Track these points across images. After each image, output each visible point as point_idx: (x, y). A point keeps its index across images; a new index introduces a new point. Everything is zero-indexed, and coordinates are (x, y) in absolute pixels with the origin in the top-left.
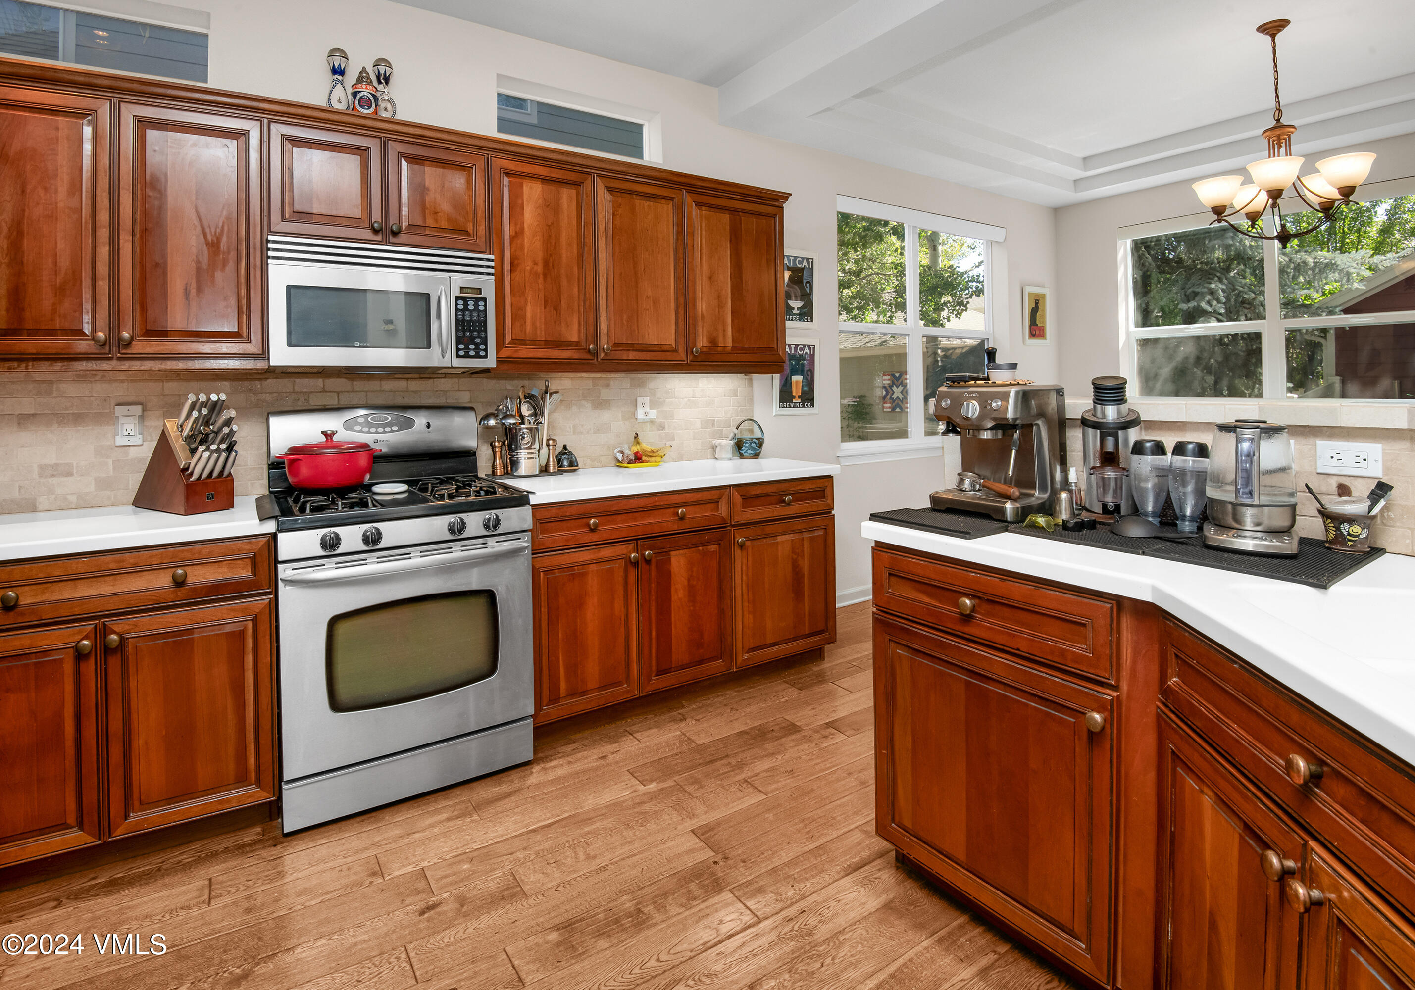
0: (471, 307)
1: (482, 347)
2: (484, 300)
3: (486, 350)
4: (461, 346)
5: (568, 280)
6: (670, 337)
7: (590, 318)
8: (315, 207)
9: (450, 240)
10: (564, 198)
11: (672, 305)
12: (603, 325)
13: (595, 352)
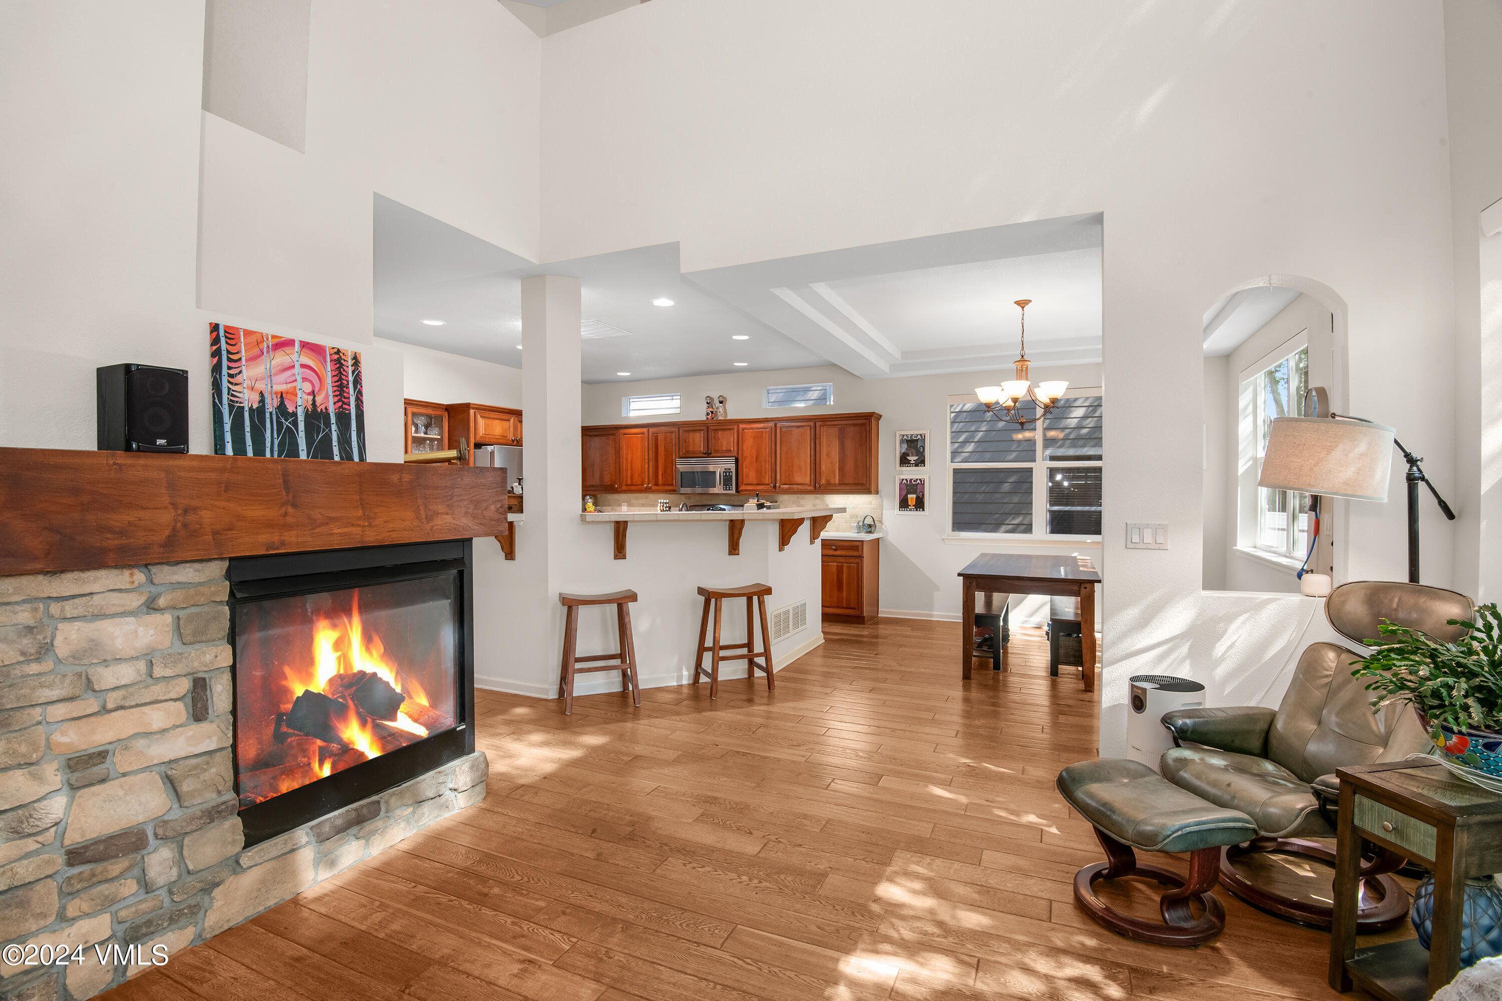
0: (727, 475)
1: (731, 487)
2: (731, 472)
4: (724, 487)
5: (765, 462)
6: (807, 480)
7: (773, 475)
8: (691, 449)
9: (725, 454)
10: (764, 434)
11: (809, 468)
12: (778, 477)
13: (775, 487)
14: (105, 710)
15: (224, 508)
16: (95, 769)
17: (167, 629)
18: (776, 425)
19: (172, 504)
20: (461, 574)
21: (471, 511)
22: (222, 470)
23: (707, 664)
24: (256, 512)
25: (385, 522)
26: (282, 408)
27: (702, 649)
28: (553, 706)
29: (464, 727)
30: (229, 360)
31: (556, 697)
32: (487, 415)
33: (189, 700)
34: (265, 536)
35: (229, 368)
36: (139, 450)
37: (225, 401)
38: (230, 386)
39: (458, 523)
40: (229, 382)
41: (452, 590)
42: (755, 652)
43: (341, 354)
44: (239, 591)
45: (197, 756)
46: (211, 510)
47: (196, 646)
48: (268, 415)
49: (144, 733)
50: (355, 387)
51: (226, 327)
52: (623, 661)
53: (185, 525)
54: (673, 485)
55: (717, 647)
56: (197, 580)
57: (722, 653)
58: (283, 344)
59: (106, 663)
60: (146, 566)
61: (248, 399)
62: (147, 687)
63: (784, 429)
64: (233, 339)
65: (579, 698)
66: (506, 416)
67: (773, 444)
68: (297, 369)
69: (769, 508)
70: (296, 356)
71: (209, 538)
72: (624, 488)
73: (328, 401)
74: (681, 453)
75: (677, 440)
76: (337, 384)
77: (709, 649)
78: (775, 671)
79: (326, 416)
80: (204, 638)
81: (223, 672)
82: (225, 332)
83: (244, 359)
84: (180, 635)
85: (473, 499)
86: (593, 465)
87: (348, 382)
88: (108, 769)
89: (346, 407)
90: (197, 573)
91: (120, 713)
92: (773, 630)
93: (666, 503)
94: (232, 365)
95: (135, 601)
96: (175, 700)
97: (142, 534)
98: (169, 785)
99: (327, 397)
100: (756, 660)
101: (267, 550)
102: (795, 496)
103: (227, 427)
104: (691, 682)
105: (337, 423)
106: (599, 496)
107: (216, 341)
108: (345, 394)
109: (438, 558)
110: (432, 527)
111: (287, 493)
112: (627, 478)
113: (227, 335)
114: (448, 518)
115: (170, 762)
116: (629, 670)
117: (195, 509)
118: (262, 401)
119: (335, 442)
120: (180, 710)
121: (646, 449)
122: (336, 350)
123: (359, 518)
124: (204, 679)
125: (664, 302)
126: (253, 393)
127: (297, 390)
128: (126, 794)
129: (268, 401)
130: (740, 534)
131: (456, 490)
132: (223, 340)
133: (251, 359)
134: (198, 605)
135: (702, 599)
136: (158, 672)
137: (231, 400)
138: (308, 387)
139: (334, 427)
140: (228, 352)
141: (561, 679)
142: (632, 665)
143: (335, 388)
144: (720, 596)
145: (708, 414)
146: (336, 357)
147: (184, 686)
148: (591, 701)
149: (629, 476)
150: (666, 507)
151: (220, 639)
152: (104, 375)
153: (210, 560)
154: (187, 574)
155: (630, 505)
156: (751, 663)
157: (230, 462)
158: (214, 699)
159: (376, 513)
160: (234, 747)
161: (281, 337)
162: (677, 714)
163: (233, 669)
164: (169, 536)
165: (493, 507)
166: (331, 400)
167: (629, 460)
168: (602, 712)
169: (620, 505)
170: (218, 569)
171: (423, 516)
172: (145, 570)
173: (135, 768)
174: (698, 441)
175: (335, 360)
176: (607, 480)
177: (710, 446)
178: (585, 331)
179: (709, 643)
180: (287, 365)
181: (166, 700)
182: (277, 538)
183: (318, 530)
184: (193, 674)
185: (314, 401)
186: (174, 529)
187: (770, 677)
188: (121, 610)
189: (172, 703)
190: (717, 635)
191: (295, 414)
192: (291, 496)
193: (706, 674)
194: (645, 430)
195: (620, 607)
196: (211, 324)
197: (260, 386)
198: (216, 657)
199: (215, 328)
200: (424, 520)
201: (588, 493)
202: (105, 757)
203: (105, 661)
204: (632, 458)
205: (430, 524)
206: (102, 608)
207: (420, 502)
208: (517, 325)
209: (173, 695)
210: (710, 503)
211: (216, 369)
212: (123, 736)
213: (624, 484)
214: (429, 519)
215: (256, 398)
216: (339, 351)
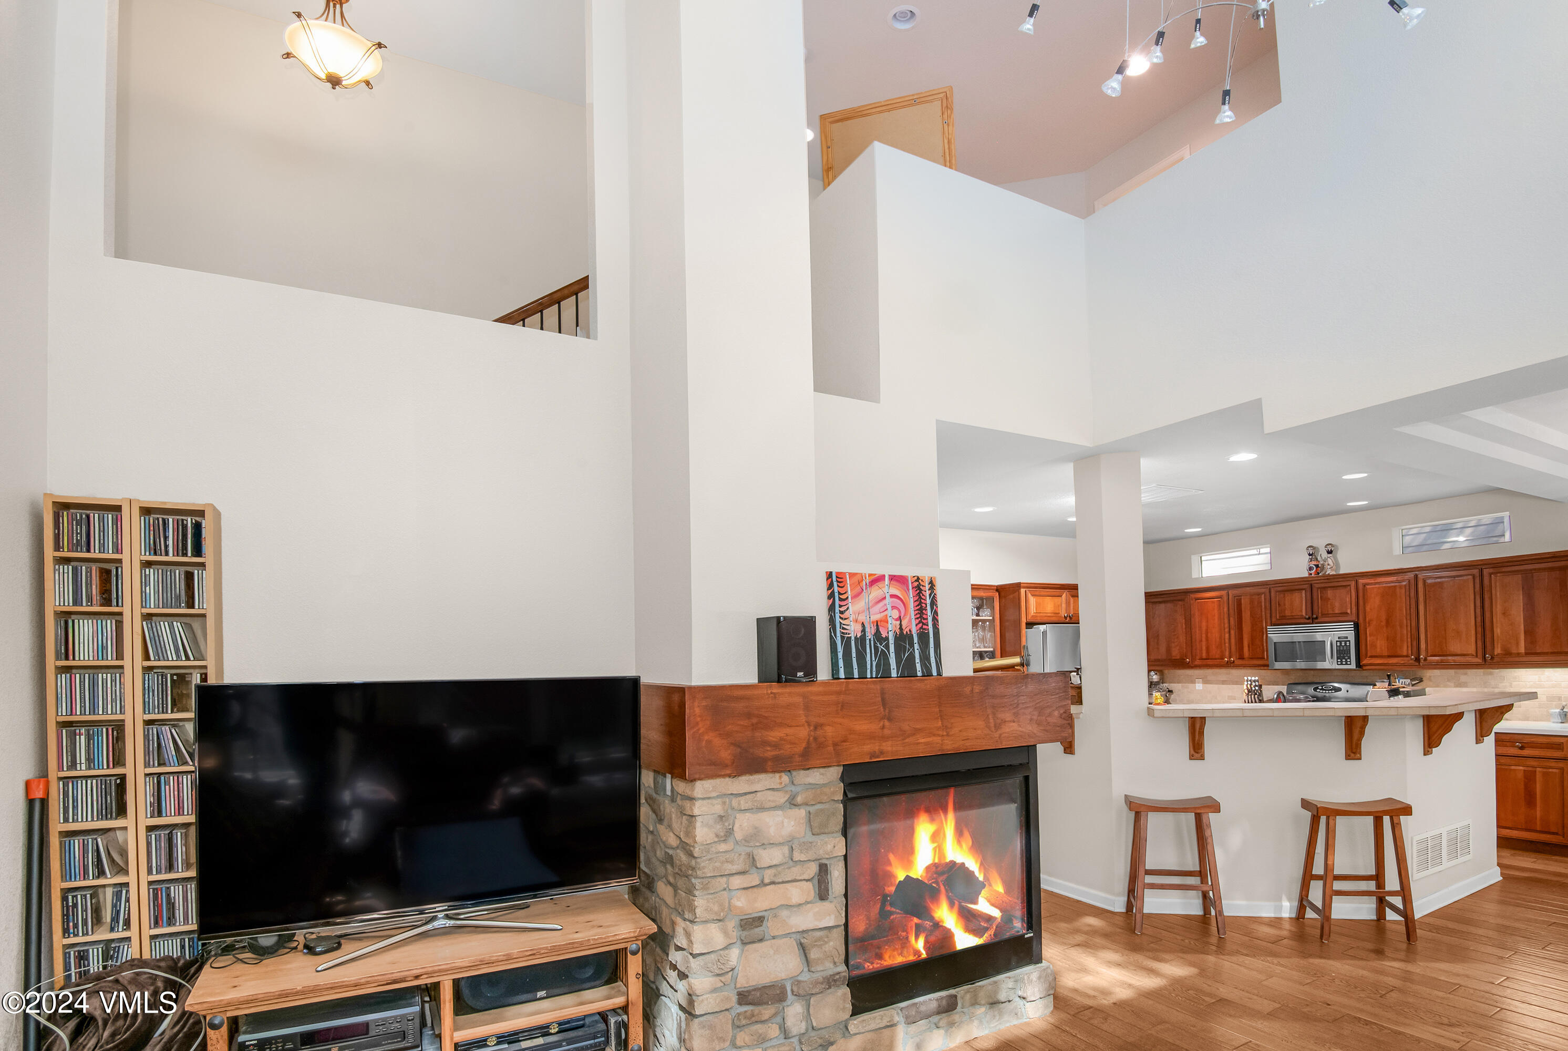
0: (1343, 645)
1: (1349, 660)
2: (1349, 641)
3: (1350, 662)
4: (1339, 660)
5: (1401, 627)
6: (1471, 649)
7: (1415, 643)
8: (1288, 613)
9: (1340, 617)
10: (1398, 590)
11: (1473, 632)
12: (1423, 646)
13: (1418, 659)
14: (763, 884)
15: (841, 724)
16: (757, 930)
17: (802, 822)
18: (1416, 576)
19: (807, 722)
20: (1027, 778)
21: (1035, 718)
22: (839, 693)
23: (1316, 894)
24: (863, 726)
25: (960, 731)
26: (877, 634)
27: (1308, 877)
28: (1120, 921)
29: (1032, 935)
30: (841, 600)
31: (1124, 910)
32: (1037, 593)
33: (816, 881)
34: (869, 746)
35: (840, 606)
36: (786, 681)
37: (838, 634)
38: (841, 621)
39: (1023, 730)
40: (840, 618)
41: (1018, 793)
42: (1388, 888)
43: (920, 581)
44: (851, 792)
45: (821, 929)
46: (832, 726)
47: (822, 837)
48: (868, 642)
49: (787, 905)
50: (932, 608)
51: (837, 573)
52: (1204, 881)
53: (815, 739)
54: (1264, 658)
55: (1329, 876)
56: (821, 782)
57: (1338, 886)
58: (877, 580)
59: (764, 846)
60: (789, 771)
61: (854, 630)
62: (789, 868)
63: (1429, 581)
64: (842, 582)
65: (1150, 916)
66: (1058, 592)
67: (1413, 606)
68: (888, 599)
69: (1407, 695)
70: (887, 589)
71: (831, 748)
72: (1198, 662)
73: (911, 623)
74: (1274, 620)
75: (1268, 605)
76: (918, 607)
77: (1318, 877)
78: (1417, 916)
79: (910, 636)
80: (826, 831)
81: (839, 861)
82: (837, 577)
83: (850, 597)
84: (811, 826)
85: (1038, 705)
86: (1158, 636)
87: (926, 604)
88: (764, 931)
89: (924, 627)
90: (821, 776)
91: (772, 886)
92: (1415, 860)
93: (1255, 681)
94: (843, 603)
95: (782, 798)
96: (807, 880)
97: (789, 746)
98: (802, 951)
99: (910, 620)
100: (1389, 899)
101: (871, 758)
102: (1452, 672)
103: (840, 655)
104: (1294, 915)
105: (918, 643)
106: (1166, 672)
107: (830, 586)
108: (924, 616)
109: (1006, 764)
110: (1000, 735)
111: (884, 708)
112: (1201, 650)
113: (838, 579)
114: (1014, 726)
115: (803, 932)
116: (1211, 893)
117: (822, 725)
118: (864, 631)
119: (917, 660)
120: (809, 890)
121: (1226, 616)
122: (916, 578)
123: (938, 729)
124: (826, 865)
125: (1244, 457)
126: (857, 624)
127: (888, 617)
128: (774, 953)
129: (867, 630)
130: (1362, 733)
131: (1022, 698)
132: (835, 584)
133: (856, 596)
134: (822, 803)
135: (1308, 815)
136: (797, 856)
137: (843, 633)
138: (895, 614)
139: (916, 646)
140: (840, 593)
141: (1129, 892)
142: (1215, 887)
143: (917, 612)
144: (1334, 812)
145: (1311, 569)
146: (916, 584)
147: (813, 869)
148: (1164, 921)
149: (1204, 648)
150: (1256, 686)
151: (837, 832)
152: (762, 623)
153: (830, 766)
154: (816, 777)
155: (1206, 681)
156: (1382, 903)
157: (844, 686)
158: (833, 882)
159: (952, 723)
160: (846, 925)
161: (875, 574)
162: (1274, 955)
163: (845, 857)
164: (805, 748)
165: (1056, 713)
166: (914, 623)
167: (1204, 629)
168: (1178, 937)
169: (1193, 682)
170: (835, 773)
171: (992, 725)
172: (789, 773)
173: (781, 933)
174: (1299, 604)
175: (916, 587)
176: (1176, 653)
177: (1315, 608)
178: (1144, 497)
179: (1318, 869)
180: (880, 598)
181: (801, 880)
182: (877, 748)
183: (907, 741)
184: (819, 860)
185: (901, 625)
186: (808, 743)
187: (1410, 925)
188: (773, 805)
189: (804, 882)
190: (1330, 862)
191: (887, 639)
192: (887, 711)
193: (1314, 908)
194: (1224, 593)
195: (1198, 818)
196: (827, 572)
197: (862, 618)
198: (834, 847)
199: (829, 575)
200: (993, 729)
201: (1154, 668)
202: (762, 922)
203: (763, 844)
204: (1207, 626)
205: (999, 732)
206: (762, 803)
207: (989, 711)
208: (1070, 500)
209: (806, 877)
210: (1318, 681)
211: (832, 608)
212: (773, 907)
213: (1198, 657)
214: (998, 727)
215: (859, 628)
216: (918, 578)
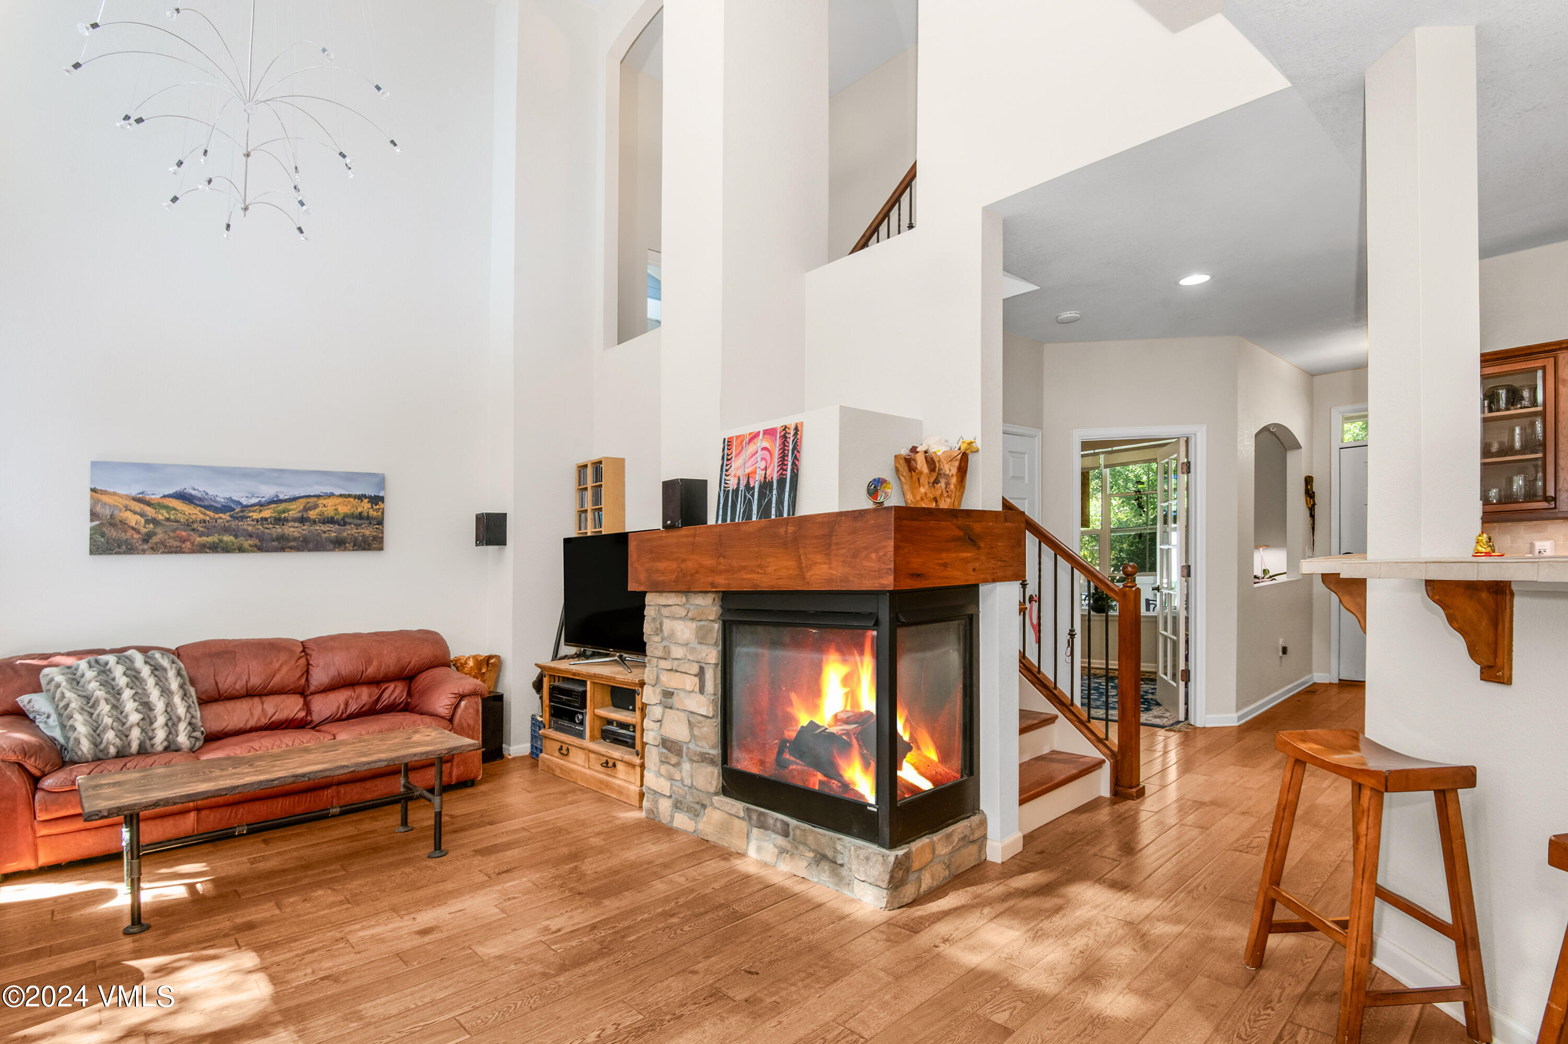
22: (718, 533)
26: (748, 485)
30: (728, 460)
35: (727, 465)
37: (723, 488)
38: (726, 477)
40: (726, 474)
43: (788, 429)
48: (740, 492)
50: (793, 453)
51: (729, 438)
58: (754, 437)
61: (732, 484)
64: (731, 444)
68: (760, 452)
70: (762, 442)
73: (774, 471)
76: (781, 455)
79: (771, 483)
82: (728, 441)
83: (734, 457)
87: (789, 451)
89: (784, 472)
94: (728, 463)
95: (682, 612)
99: (773, 468)
103: (722, 504)
105: (777, 489)
107: (723, 450)
108: (785, 462)
113: (729, 443)
114: (825, 568)
118: (738, 484)
119: (774, 505)
122: (783, 428)
126: (736, 478)
127: (758, 468)
129: (742, 482)
132: (727, 447)
133: (738, 454)
137: (726, 486)
138: (764, 465)
139: (775, 492)
140: (728, 454)
143: (780, 460)
146: (784, 433)
154: (700, 600)
161: (753, 432)
166: (776, 469)
175: (783, 436)
180: (754, 452)
185: (765, 474)
191: (754, 487)
196: (723, 438)
197: (739, 472)
199: (724, 441)
211: (721, 469)
215: (736, 481)
216: (786, 427)
